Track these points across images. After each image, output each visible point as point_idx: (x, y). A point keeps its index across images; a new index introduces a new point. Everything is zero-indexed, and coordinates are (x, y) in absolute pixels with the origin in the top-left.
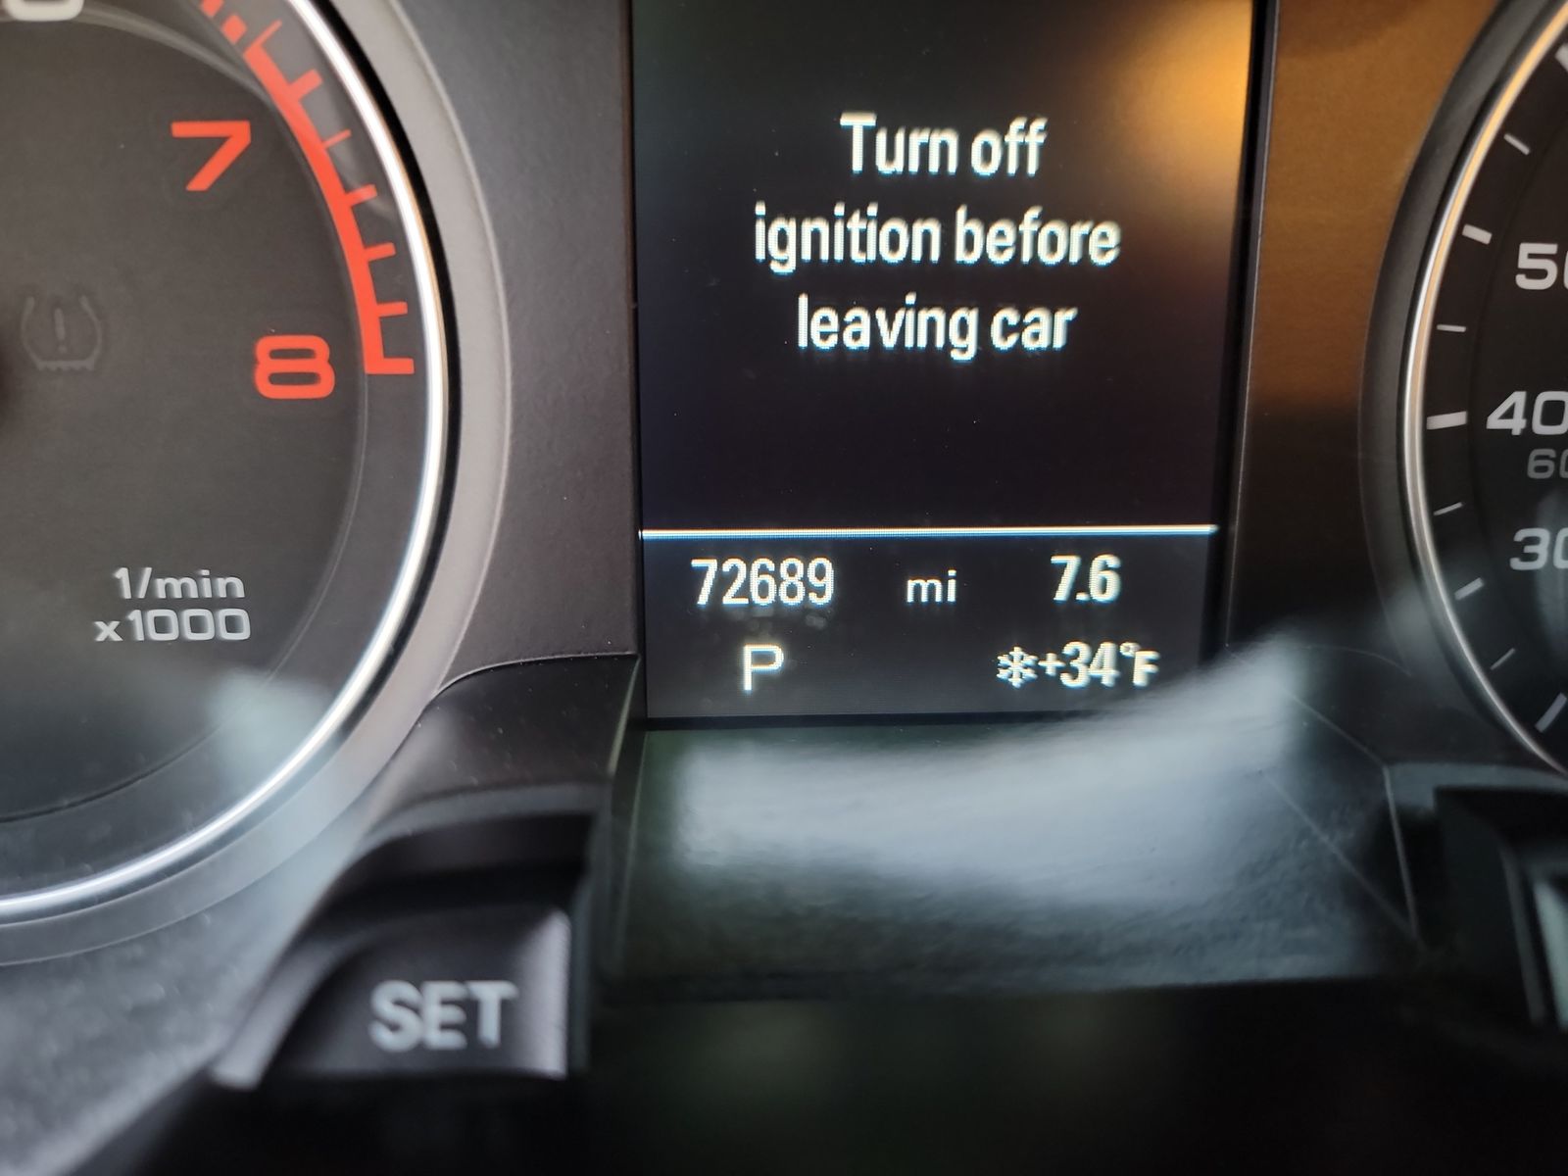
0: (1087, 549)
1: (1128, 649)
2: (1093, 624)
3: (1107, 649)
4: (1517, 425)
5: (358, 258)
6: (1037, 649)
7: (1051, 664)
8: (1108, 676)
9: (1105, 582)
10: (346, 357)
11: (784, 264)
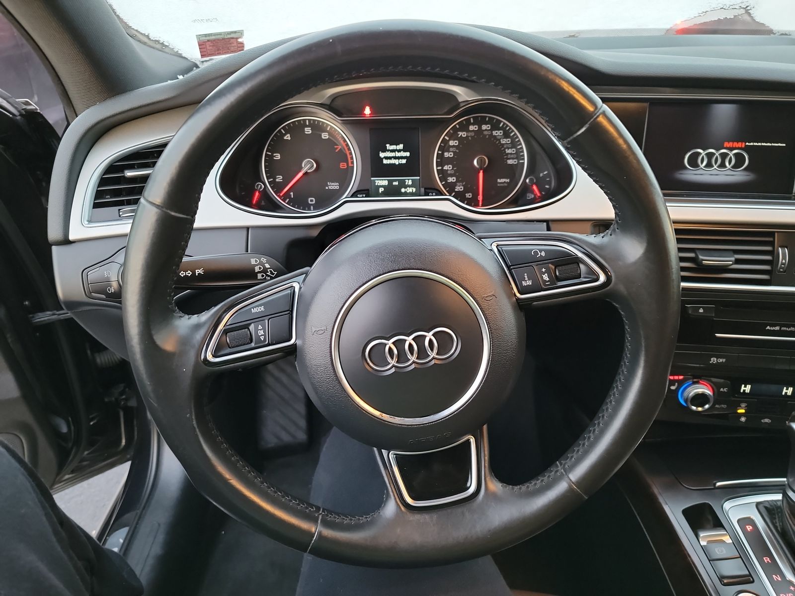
0: (408, 179)
1: (413, 188)
2: (410, 186)
3: (411, 188)
4: (446, 169)
5: (349, 157)
6: (405, 188)
7: (406, 190)
8: (411, 191)
9: (410, 183)
10: (348, 164)
11: (382, 157)
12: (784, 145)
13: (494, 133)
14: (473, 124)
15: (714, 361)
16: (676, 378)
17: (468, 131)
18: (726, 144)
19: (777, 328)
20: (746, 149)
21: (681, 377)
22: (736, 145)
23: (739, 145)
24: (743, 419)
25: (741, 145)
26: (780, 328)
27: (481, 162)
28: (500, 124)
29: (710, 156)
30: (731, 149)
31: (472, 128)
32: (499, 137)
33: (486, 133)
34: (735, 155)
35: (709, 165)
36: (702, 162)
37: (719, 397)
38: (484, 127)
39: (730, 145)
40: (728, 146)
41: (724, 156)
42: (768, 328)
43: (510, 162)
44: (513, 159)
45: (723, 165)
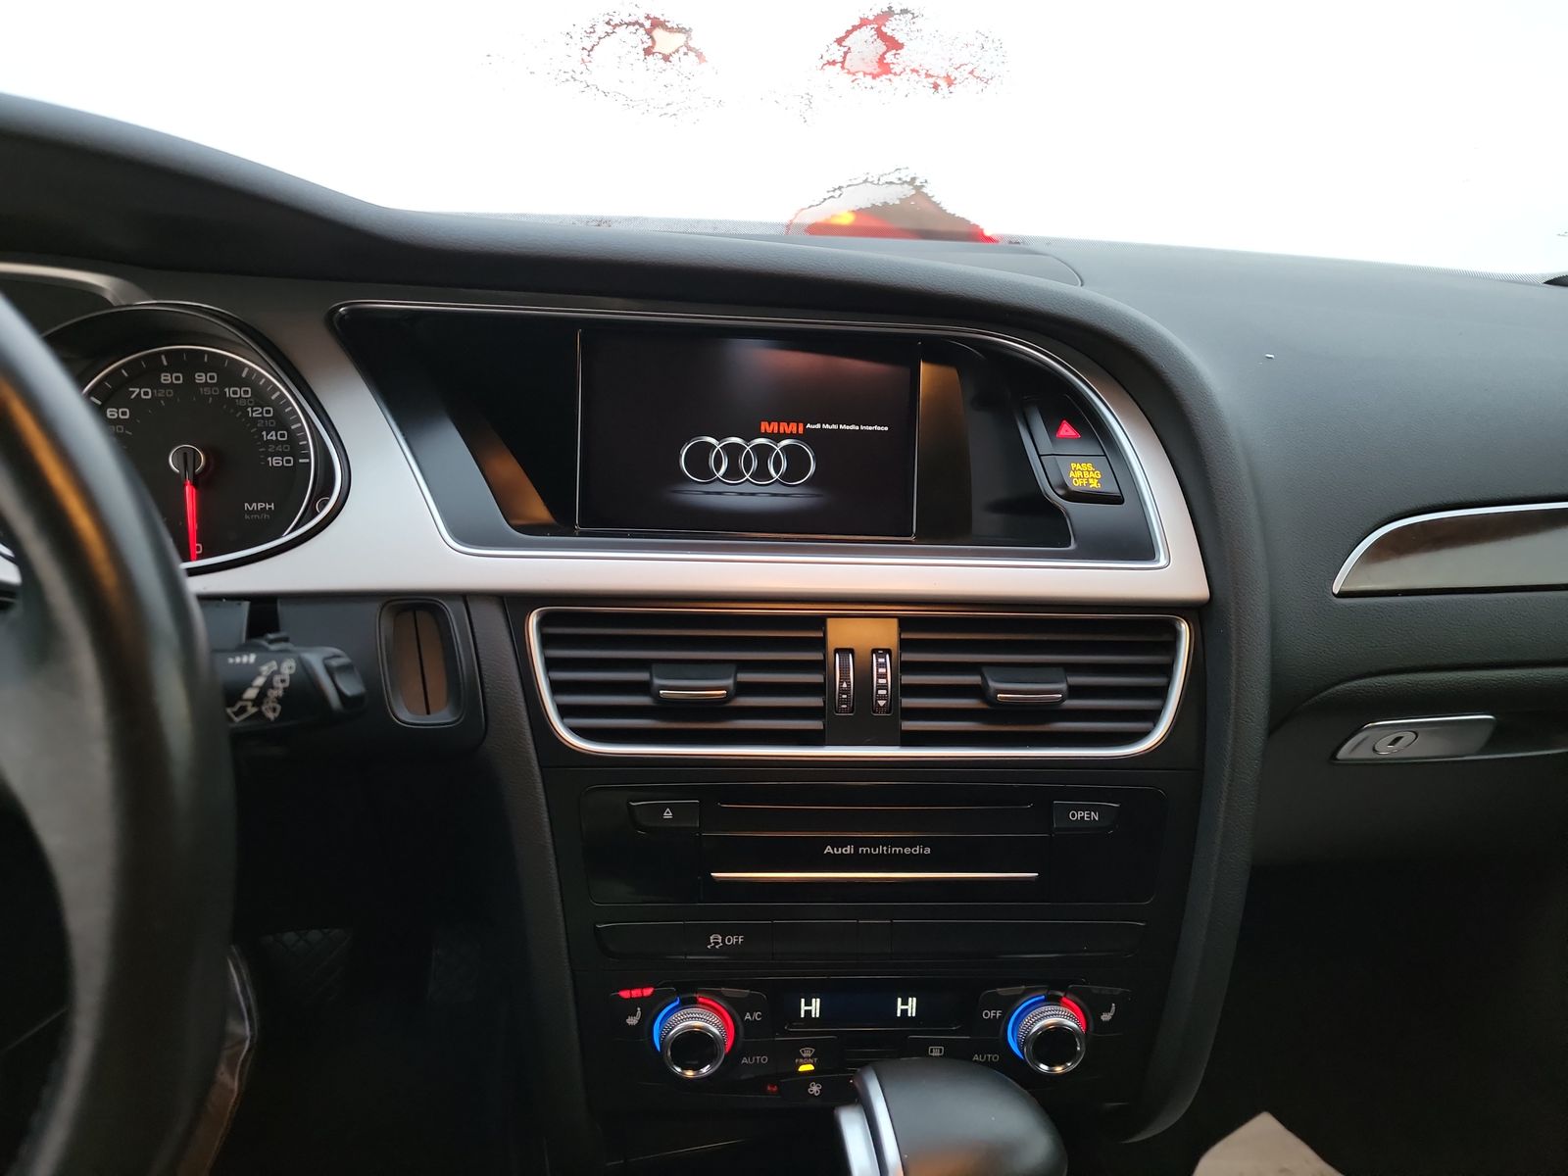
12: (886, 429)
13: (229, 392)
14: (170, 369)
15: (717, 943)
16: (636, 993)
17: (156, 385)
18: (764, 426)
19: (849, 850)
20: (807, 437)
21: (648, 992)
22: (784, 427)
23: (793, 428)
24: (815, 1089)
25: (795, 428)
26: (856, 850)
27: (186, 459)
28: (242, 372)
29: (733, 451)
30: (777, 437)
31: (166, 378)
32: (242, 403)
33: (206, 391)
34: (785, 449)
35: (733, 473)
36: (718, 467)
37: (746, 1038)
38: (201, 378)
39: (773, 427)
40: (769, 431)
41: (763, 452)
42: (829, 849)
43: (275, 461)
44: (282, 454)
45: (762, 473)
